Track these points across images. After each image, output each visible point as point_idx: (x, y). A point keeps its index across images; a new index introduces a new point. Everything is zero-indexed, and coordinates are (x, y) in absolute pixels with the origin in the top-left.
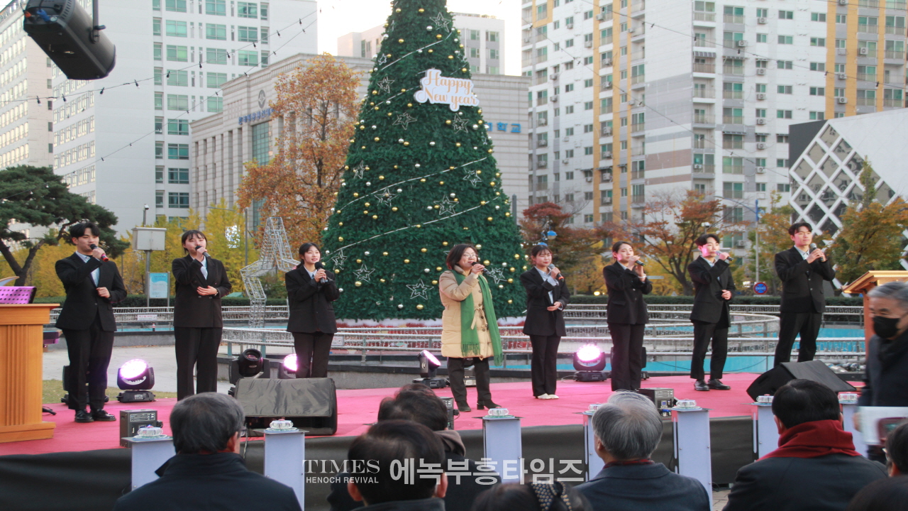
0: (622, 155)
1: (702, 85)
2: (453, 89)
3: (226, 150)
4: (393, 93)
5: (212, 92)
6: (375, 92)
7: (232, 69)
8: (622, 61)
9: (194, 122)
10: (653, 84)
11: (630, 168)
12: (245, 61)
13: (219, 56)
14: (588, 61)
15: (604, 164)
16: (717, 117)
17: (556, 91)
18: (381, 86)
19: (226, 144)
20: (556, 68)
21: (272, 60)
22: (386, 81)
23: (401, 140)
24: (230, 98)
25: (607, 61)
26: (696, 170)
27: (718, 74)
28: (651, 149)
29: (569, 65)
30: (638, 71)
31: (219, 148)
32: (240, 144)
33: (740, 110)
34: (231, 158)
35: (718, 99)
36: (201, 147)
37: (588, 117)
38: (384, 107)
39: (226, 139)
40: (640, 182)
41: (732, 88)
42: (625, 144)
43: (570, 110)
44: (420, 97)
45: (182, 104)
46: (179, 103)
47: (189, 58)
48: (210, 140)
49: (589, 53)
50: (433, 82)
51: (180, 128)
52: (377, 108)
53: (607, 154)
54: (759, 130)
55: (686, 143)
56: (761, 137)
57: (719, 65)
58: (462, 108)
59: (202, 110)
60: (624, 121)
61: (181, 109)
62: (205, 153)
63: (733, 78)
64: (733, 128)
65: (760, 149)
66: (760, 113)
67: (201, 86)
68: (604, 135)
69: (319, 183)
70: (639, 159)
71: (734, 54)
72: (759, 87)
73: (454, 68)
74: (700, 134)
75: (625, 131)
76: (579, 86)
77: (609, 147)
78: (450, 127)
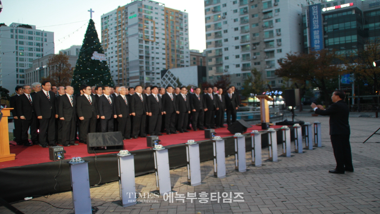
0: (124, 77)
1: (141, 62)
2: (100, 56)
3: (34, 76)
4: (86, 57)
5: (30, 63)
6: (81, 57)
7: (35, 58)
8: (124, 56)
9: (26, 70)
10: (131, 62)
11: (126, 79)
12: (37, 56)
13: (31, 55)
14: (116, 56)
15: (120, 78)
16: (144, 69)
17: (109, 63)
18: (82, 56)
19: (33, 74)
20: (109, 58)
21: (44, 55)
22: (84, 54)
23: (88, 69)
24: (34, 64)
25: (120, 56)
26: (140, 80)
27: (144, 60)
28: (131, 75)
29: (112, 57)
30: (127, 59)
31: (32, 75)
32: (37, 74)
33: (149, 67)
34: (35, 78)
35: (144, 65)
36: (27, 75)
37: (117, 68)
38: (83, 61)
39: (33, 73)
40: (128, 82)
41: (147, 63)
42: (125, 74)
43: (112, 67)
44: (93, 58)
45: (23, 65)
46: (22, 65)
47: (24, 55)
48: (29, 74)
49: (116, 55)
50: (96, 55)
51: (22, 71)
52: (81, 61)
53: (121, 76)
54: (153, 72)
55: (138, 74)
56: (153, 73)
57: (144, 58)
58: (103, 61)
59: (27, 67)
60: (124, 69)
61: (22, 67)
62: (28, 76)
63: (147, 61)
64: (148, 71)
65: (153, 75)
66: (153, 68)
67: (27, 61)
68: (120, 72)
69: (59, 82)
70: (128, 77)
71: (147, 56)
72: (153, 63)
73: (101, 51)
74: (141, 72)
75: (125, 71)
76: (114, 62)
77: (121, 75)
78: (100, 65)
